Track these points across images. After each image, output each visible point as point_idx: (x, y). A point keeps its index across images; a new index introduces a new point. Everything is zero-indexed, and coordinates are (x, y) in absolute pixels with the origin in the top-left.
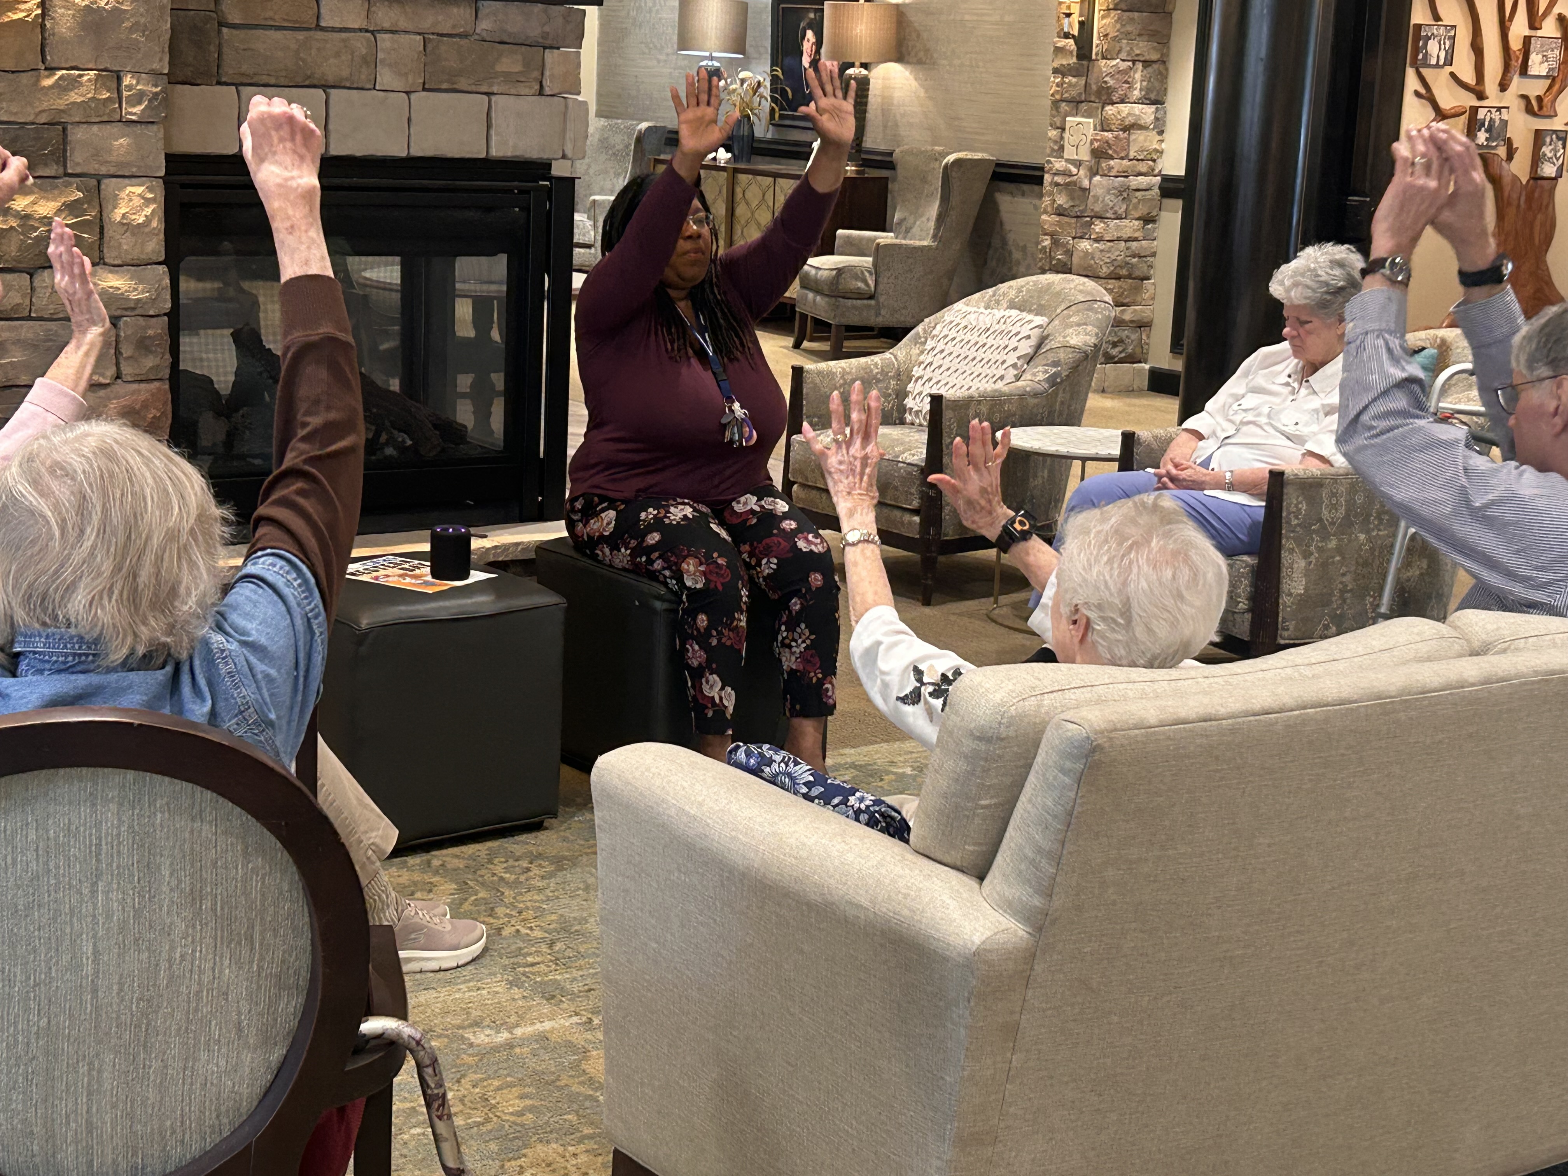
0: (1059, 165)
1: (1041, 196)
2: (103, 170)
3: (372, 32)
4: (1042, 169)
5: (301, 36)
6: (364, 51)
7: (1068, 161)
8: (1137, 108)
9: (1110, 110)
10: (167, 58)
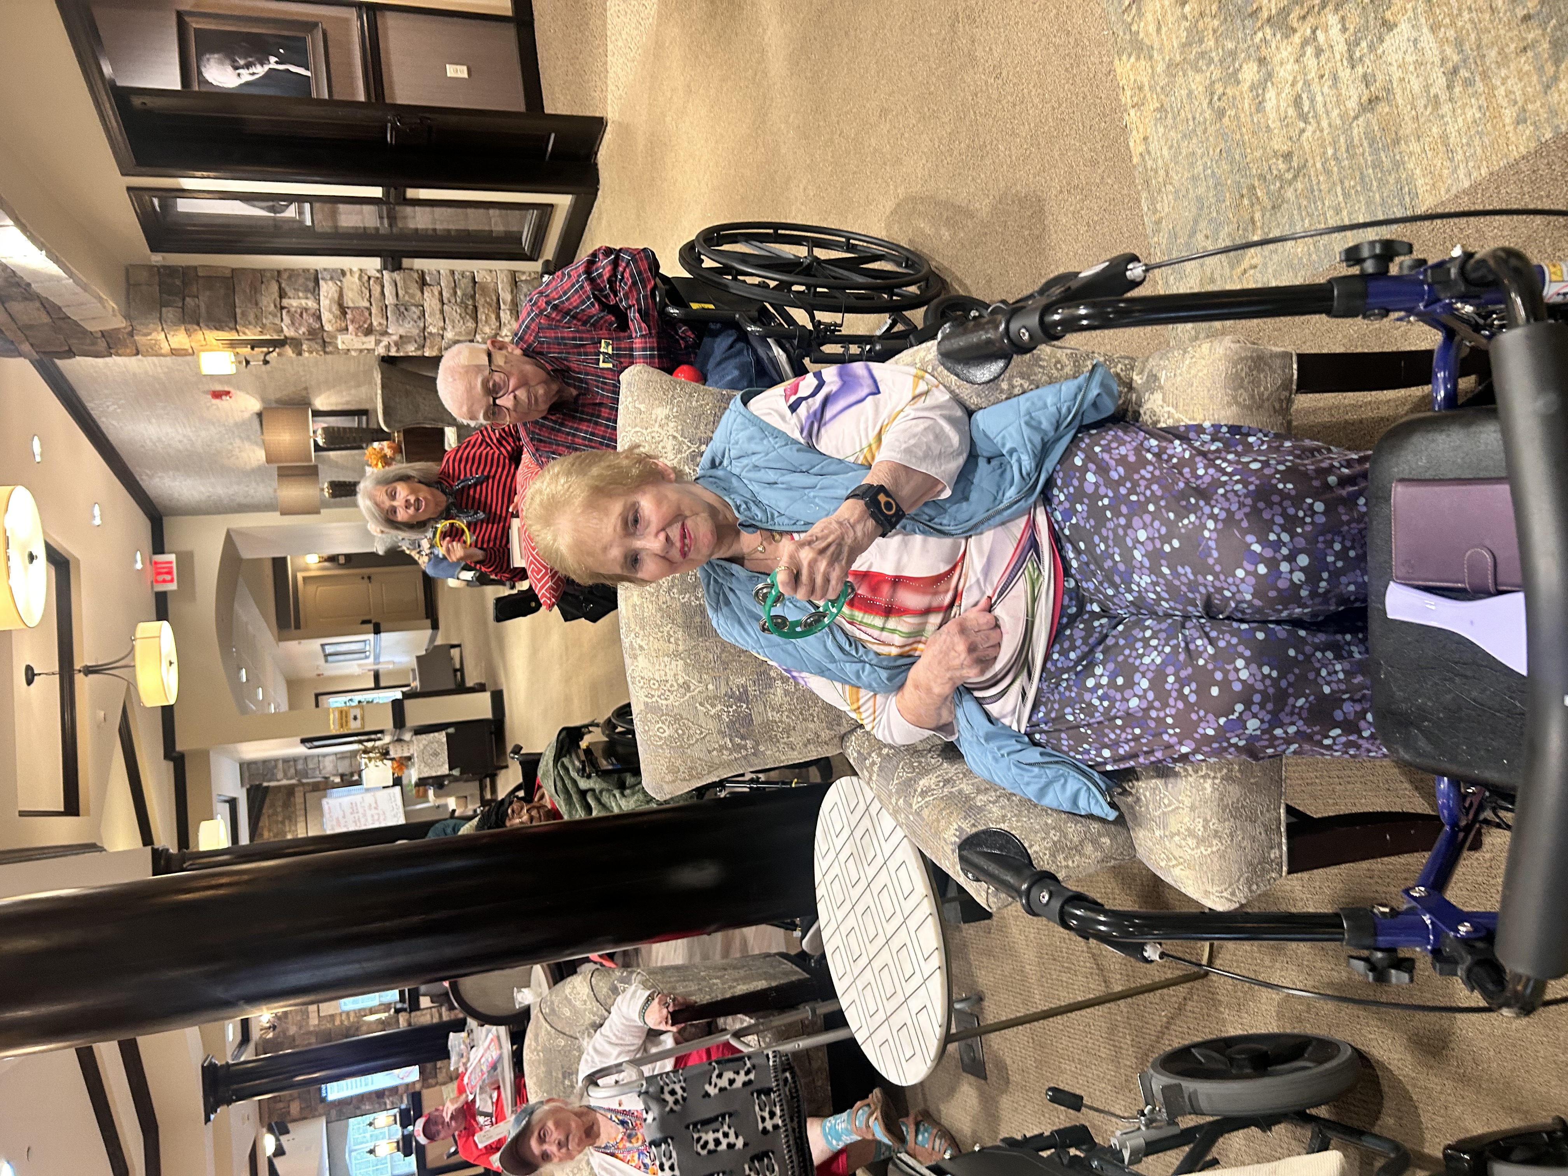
0: (380, 350)
4: (385, 357)
7: (376, 346)
8: (325, 302)
9: (328, 327)
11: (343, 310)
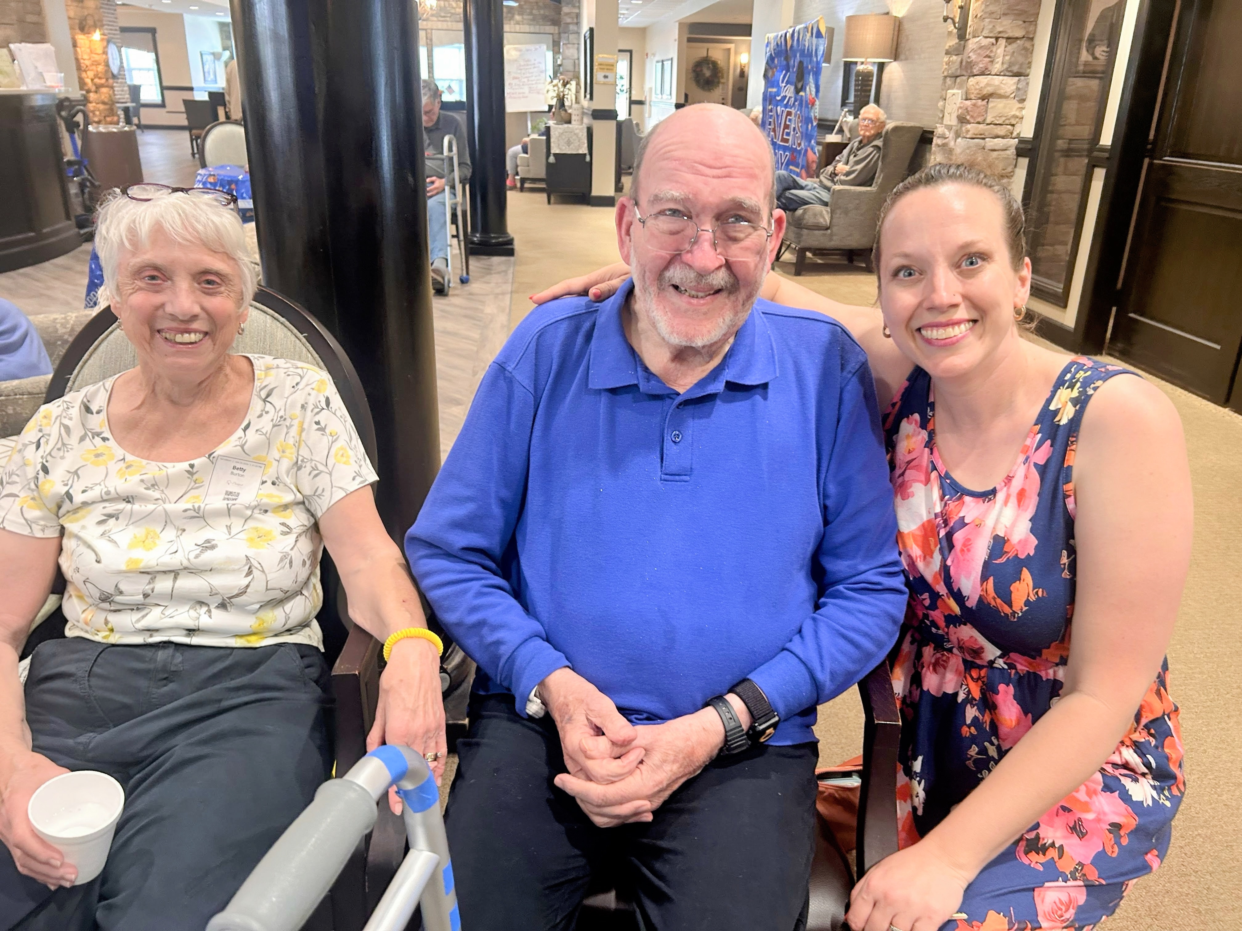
0: (941, 129)
4: (934, 133)
7: (945, 126)
8: (997, 80)
9: (972, 81)
11: (986, 98)
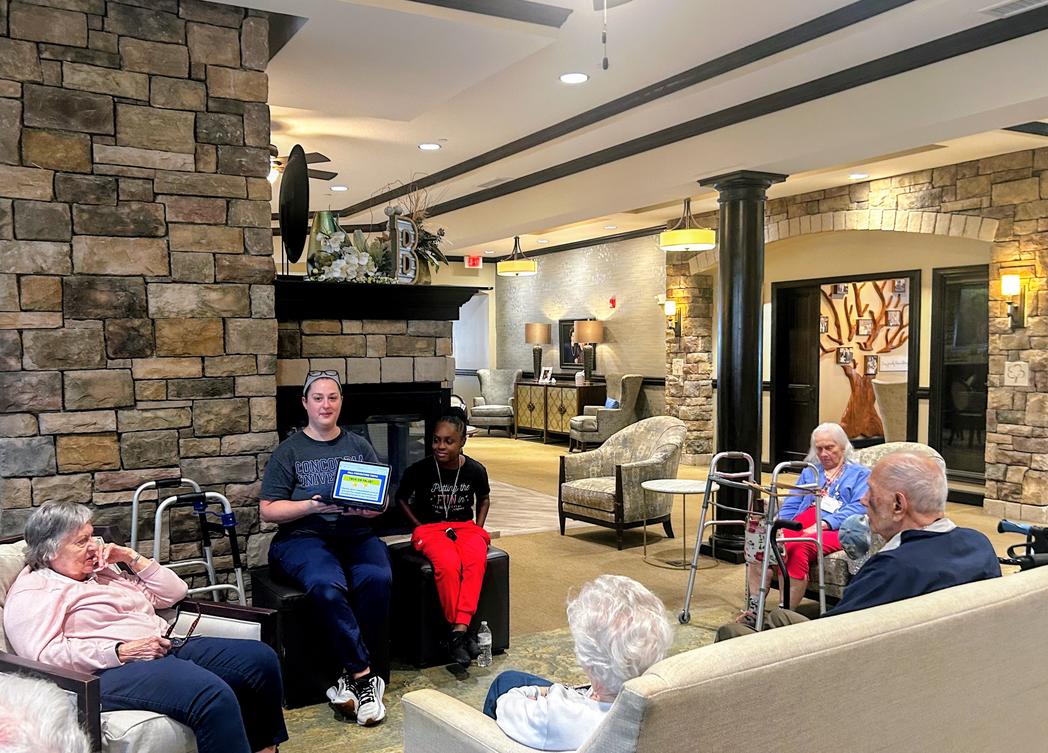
0: (671, 377)
1: (665, 390)
2: (250, 394)
3: (365, 335)
4: (664, 379)
5: (335, 337)
6: (361, 342)
7: (674, 376)
8: (700, 354)
9: (689, 355)
10: (277, 348)
11: (697, 362)
